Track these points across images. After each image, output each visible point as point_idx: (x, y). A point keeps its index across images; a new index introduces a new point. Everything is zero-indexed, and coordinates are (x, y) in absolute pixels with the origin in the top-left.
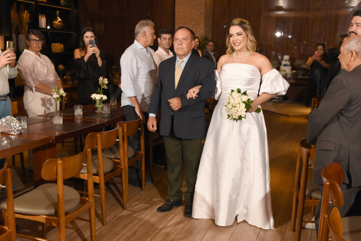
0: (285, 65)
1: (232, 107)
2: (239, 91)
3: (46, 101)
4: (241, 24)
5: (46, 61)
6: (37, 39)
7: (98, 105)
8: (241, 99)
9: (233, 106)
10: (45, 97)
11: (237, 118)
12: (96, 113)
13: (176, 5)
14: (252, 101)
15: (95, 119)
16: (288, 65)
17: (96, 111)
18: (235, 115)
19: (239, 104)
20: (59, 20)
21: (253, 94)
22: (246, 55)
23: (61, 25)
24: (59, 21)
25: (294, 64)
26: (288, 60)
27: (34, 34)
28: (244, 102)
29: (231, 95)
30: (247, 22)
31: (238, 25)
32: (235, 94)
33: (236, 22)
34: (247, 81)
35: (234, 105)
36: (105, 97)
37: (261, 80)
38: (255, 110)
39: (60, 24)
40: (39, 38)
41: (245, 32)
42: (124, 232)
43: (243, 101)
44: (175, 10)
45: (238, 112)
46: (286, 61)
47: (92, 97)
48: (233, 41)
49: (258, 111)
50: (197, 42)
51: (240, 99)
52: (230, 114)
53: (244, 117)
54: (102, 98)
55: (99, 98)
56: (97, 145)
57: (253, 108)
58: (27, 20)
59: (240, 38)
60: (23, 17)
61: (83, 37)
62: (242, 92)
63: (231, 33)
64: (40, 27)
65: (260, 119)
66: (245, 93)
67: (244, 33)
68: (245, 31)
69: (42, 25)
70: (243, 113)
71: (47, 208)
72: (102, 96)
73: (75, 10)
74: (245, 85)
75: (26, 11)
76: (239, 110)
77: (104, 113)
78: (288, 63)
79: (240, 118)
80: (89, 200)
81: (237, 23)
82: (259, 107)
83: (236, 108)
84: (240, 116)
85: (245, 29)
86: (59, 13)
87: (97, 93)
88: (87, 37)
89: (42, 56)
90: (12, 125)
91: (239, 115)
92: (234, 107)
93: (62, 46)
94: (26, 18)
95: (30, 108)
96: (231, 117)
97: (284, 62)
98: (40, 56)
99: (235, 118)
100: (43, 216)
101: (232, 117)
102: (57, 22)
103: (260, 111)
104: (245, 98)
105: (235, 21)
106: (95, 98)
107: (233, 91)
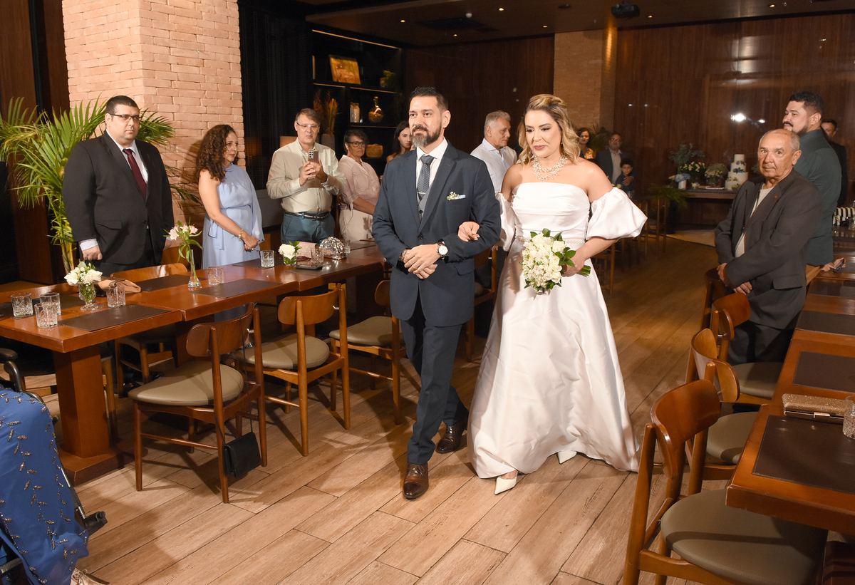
0: (736, 171)
1: (532, 264)
2: (547, 234)
4: (549, 108)
5: (368, 170)
6: (360, 141)
8: (552, 248)
9: (535, 262)
11: (544, 285)
13: (555, 79)
14: (574, 252)
16: (741, 171)
18: (540, 278)
19: (547, 257)
20: (378, 109)
21: (576, 240)
22: (559, 163)
23: (379, 117)
24: (378, 112)
25: (753, 168)
26: (742, 163)
27: (356, 134)
28: (557, 254)
29: (531, 241)
30: (560, 102)
31: (543, 108)
32: (539, 239)
33: (542, 101)
34: (563, 217)
35: (538, 260)
37: (590, 210)
38: (579, 269)
39: (379, 115)
40: (362, 139)
41: (558, 123)
43: (555, 252)
44: (553, 87)
45: (545, 273)
46: (738, 163)
48: (533, 141)
49: (585, 271)
50: (586, 136)
51: (549, 247)
52: (530, 278)
53: (558, 284)
57: (576, 266)
58: (334, 113)
59: (547, 135)
60: (329, 109)
61: (398, 135)
62: (553, 234)
63: (530, 125)
64: (351, 121)
65: (592, 286)
66: (558, 238)
67: (554, 125)
68: (556, 120)
69: (353, 119)
70: (556, 276)
73: (401, 94)
74: (561, 224)
75: (333, 100)
76: (548, 269)
78: (742, 167)
79: (550, 284)
81: (542, 104)
82: (589, 263)
83: (541, 267)
84: (550, 281)
85: (557, 117)
86: (379, 100)
88: (405, 136)
89: (363, 163)
91: (548, 279)
92: (538, 264)
93: (381, 147)
94: (333, 110)
96: (532, 283)
97: (734, 166)
98: (361, 163)
99: (540, 287)
101: (535, 285)
102: (375, 113)
103: (589, 272)
104: (559, 246)
105: (538, 101)
107: (533, 234)
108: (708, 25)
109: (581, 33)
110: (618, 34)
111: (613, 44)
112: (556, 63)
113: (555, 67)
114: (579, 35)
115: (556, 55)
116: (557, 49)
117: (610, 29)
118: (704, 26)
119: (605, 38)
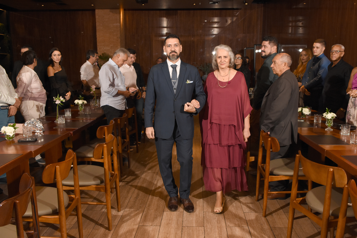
3: (40, 107)
7: (80, 108)
10: (39, 104)
12: (79, 115)
15: (78, 118)
17: (79, 113)
36: (85, 102)
42: (130, 195)
47: (75, 102)
54: (83, 103)
55: (82, 103)
56: (104, 135)
71: (94, 180)
72: (83, 101)
77: (87, 114)
80: (115, 173)
87: (79, 99)
90: (37, 125)
95: (29, 114)
100: (93, 186)
106: (78, 103)
108: (164, 11)
109: (108, 10)
110: (124, 12)
111: (123, 16)
112: (97, 24)
113: (96, 26)
114: (108, 11)
115: (97, 20)
116: (97, 17)
117: (121, 9)
118: (162, 11)
119: (120, 14)
